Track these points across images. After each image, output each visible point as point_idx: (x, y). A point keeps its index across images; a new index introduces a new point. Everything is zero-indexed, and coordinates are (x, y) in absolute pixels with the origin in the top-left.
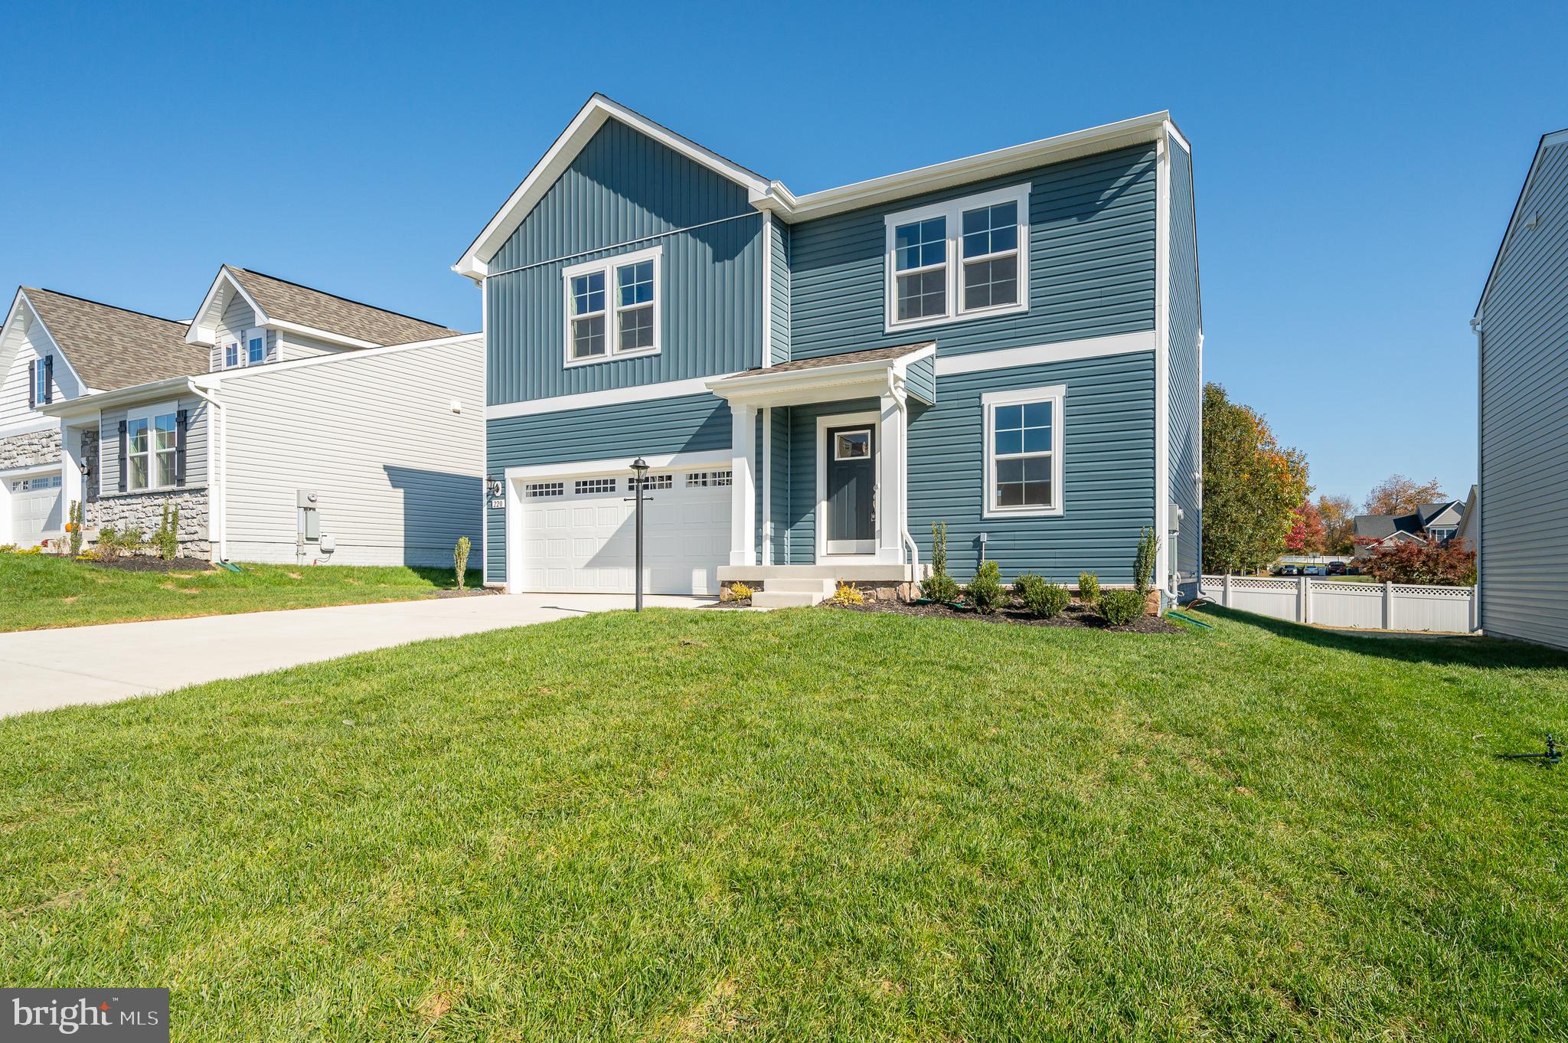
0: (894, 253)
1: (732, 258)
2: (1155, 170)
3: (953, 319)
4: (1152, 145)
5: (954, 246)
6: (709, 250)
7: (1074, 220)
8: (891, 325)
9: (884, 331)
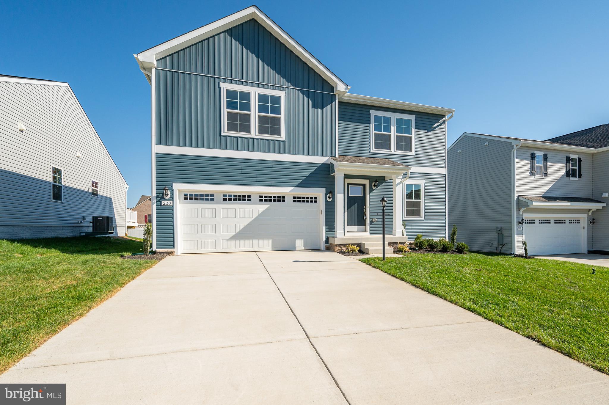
0: (374, 125)
1: (322, 108)
2: (445, 124)
3: (393, 152)
4: (444, 116)
5: (393, 128)
6: (310, 102)
7: (426, 131)
8: (373, 150)
9: (370, 151)
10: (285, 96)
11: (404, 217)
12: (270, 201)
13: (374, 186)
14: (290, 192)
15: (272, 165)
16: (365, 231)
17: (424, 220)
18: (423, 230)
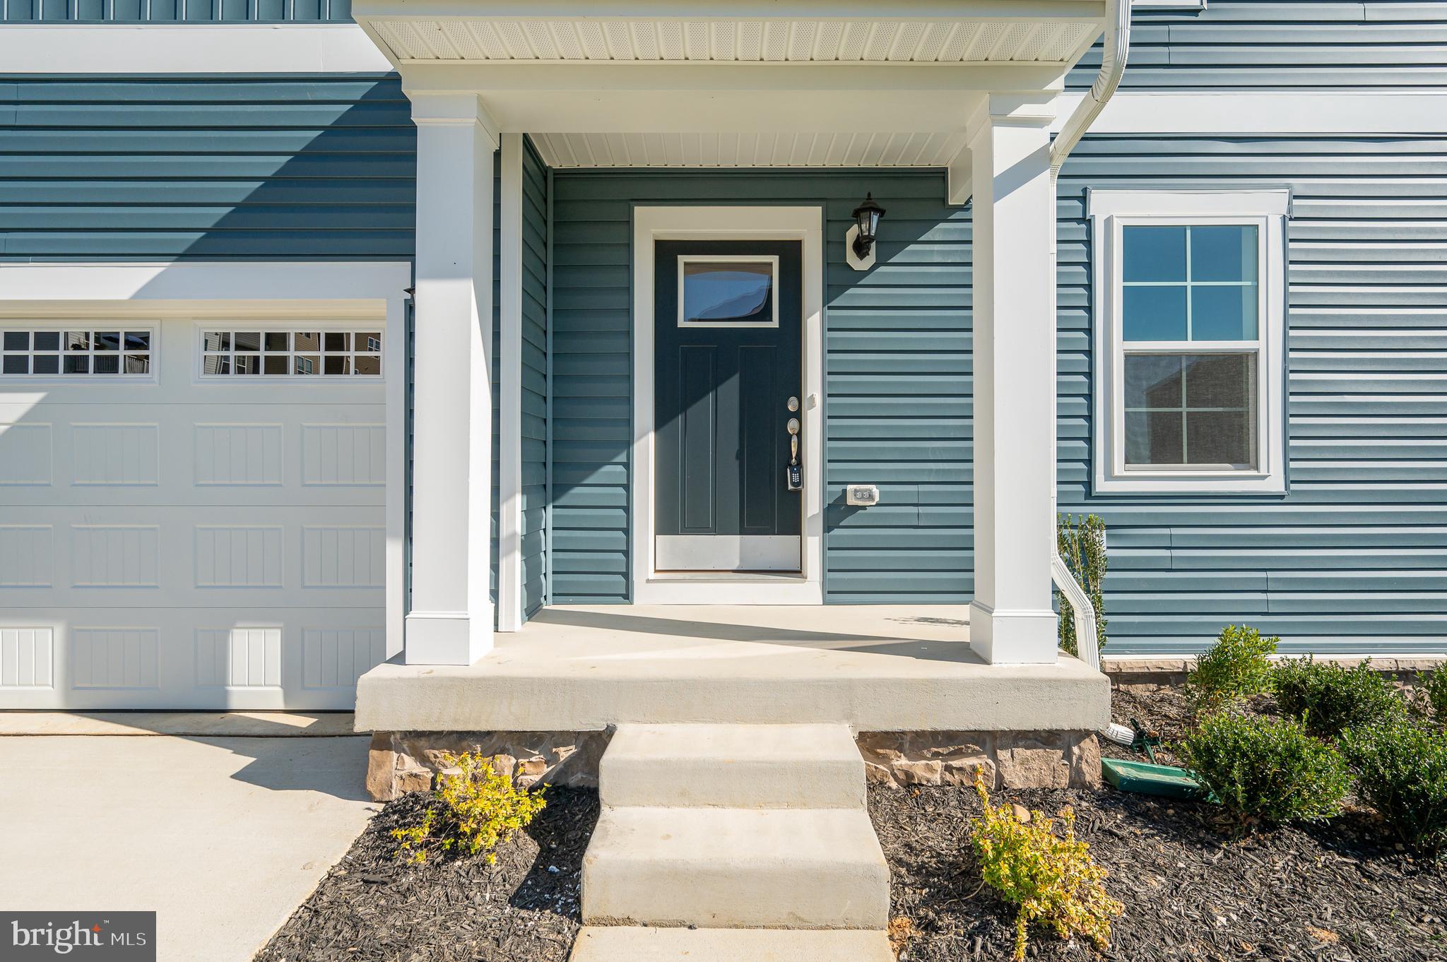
11: (1109, 476)
13: (861, 248)
16: (797, 572)
17: (1282, 497)
18: (1271, 575)
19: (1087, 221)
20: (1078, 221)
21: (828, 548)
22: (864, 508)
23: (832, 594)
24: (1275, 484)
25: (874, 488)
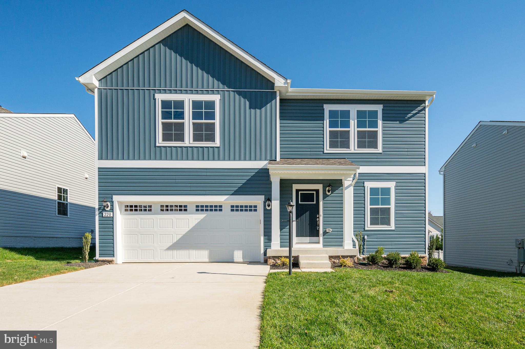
0: (328, 121)
1: (260, 108)
2: (425, 111)
3: (353, 151)
4: (424, 101)
5: (353, 123)
6: (247, 103)
7: (398, 122)
8: (327, 150)
9: (323, 152)
10: (220, 100)
11: (367, 227)
12: (207, 210)
13: (329, 191)
14: (224, 200)
15: (206, 173)
16: (319, 243)
17: (394, 230)
18: (392, 242)
19: (364, 187)
20: (363, 187)
21: (324, 239)
22: (329, 232)
23: (324, 246)
24: (393, 228)
25: (331, 229)
